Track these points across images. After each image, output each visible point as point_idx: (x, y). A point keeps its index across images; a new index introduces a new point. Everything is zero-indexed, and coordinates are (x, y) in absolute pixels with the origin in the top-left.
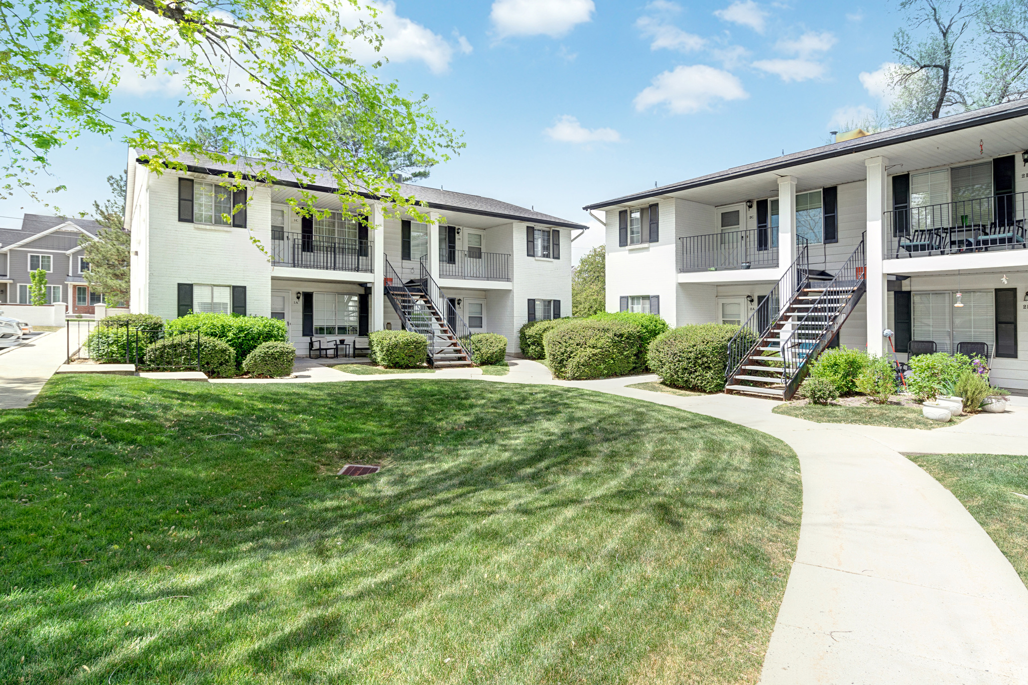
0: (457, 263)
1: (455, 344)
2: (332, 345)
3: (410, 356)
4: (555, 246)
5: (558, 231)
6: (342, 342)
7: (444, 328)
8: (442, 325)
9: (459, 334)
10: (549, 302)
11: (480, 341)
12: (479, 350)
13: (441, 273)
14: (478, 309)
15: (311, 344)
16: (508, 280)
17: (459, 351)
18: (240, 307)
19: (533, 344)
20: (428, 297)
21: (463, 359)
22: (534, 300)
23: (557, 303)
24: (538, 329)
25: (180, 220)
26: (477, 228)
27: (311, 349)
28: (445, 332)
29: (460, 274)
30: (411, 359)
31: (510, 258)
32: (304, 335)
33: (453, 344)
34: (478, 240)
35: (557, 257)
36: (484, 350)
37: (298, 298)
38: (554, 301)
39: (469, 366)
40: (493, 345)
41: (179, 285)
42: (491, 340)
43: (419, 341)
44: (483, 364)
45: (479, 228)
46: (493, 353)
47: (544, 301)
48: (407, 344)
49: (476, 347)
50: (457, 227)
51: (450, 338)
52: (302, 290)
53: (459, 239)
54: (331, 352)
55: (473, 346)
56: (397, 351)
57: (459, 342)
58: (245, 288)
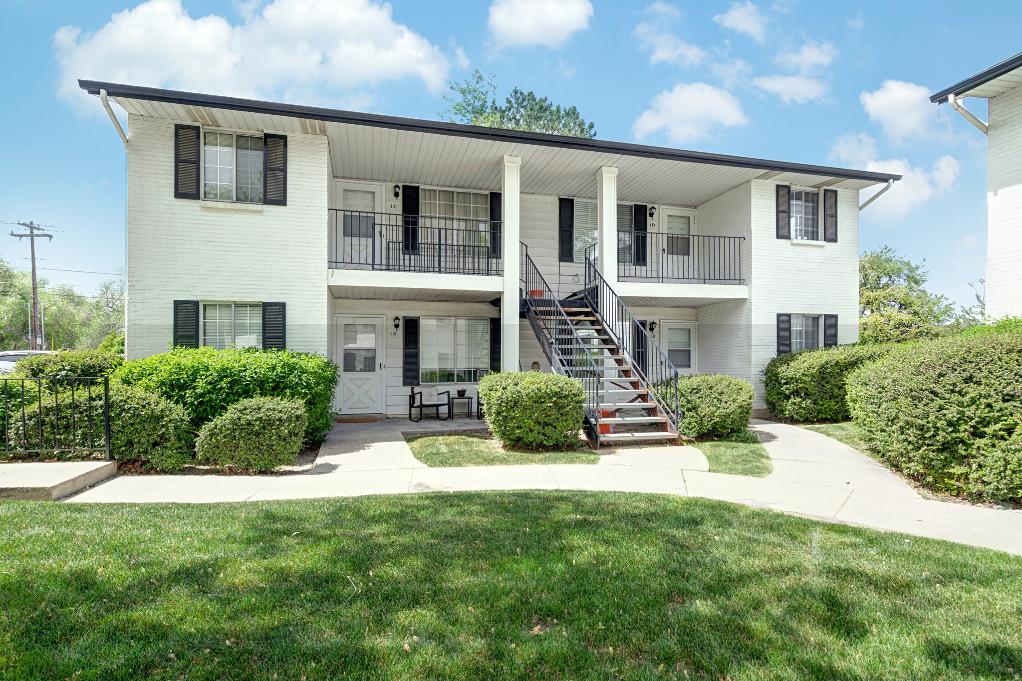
0: (649, 264)
1: (644, 398)
2: (444, 399)
3: (546, 424)
4: (828, 218)
5: (835, 192)
6: (461, 394)
7: (625, 367)
8: (620, 362)
9: (651, 377)
10: (816, 318)
11: (696, 390)
12: (694, 408)
13: (622, 274)
14: (683, 338)
15: (412, 397)
16: (741, 281)
17: (652, 411)
18: (275, 338)
19: (796, 393)
20: (598, 315)
21: (661, 427)
22: (789, 316)
23: (832, 321)
24: (806, 365)
25: (178, 195)
26: (682, 206)
27: (411, 406)
28: (626, 373)
29: (655, 275)
30: (549, 430)
31: (744, 244)
32: (404, 384)
33: (640, 396)
34: (685, 226)
35: (832, 238)
36: (705, 409)
37: (397, 326)
38: (827, 316)
39: (672, 442)
40: (724, 398)
41: (176, 303)
42: (720, 388)
43: (565, 393)
44: (702, 437)
45: (687, 206)
46: (728, 415)
47: (806, 317)
48: (538, 399)
49: (688, 402)
50: (649, 206)
51: (635, 385)
52: (401, 315)
53: (653, 225)
54: (444, 410)
55: (682, 401)
56: (517, 413)
57: (652, 392)
58: (283, 305)
